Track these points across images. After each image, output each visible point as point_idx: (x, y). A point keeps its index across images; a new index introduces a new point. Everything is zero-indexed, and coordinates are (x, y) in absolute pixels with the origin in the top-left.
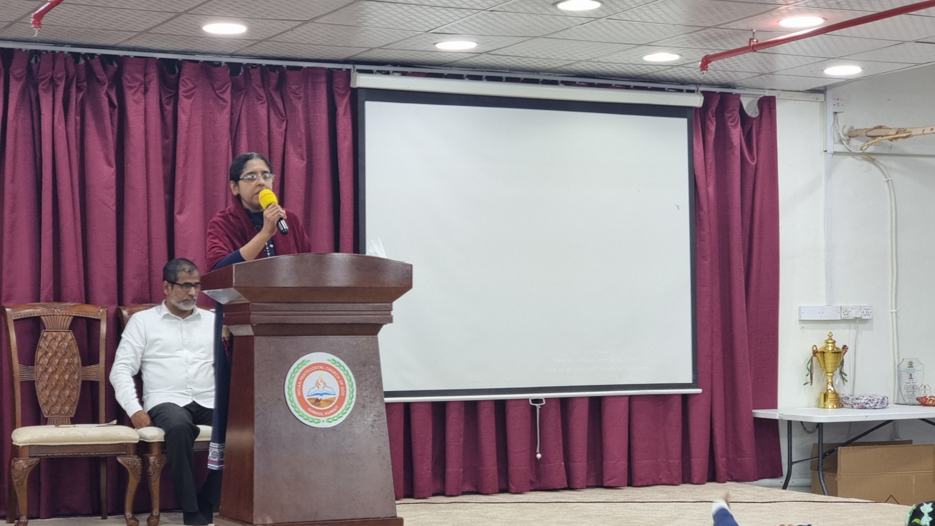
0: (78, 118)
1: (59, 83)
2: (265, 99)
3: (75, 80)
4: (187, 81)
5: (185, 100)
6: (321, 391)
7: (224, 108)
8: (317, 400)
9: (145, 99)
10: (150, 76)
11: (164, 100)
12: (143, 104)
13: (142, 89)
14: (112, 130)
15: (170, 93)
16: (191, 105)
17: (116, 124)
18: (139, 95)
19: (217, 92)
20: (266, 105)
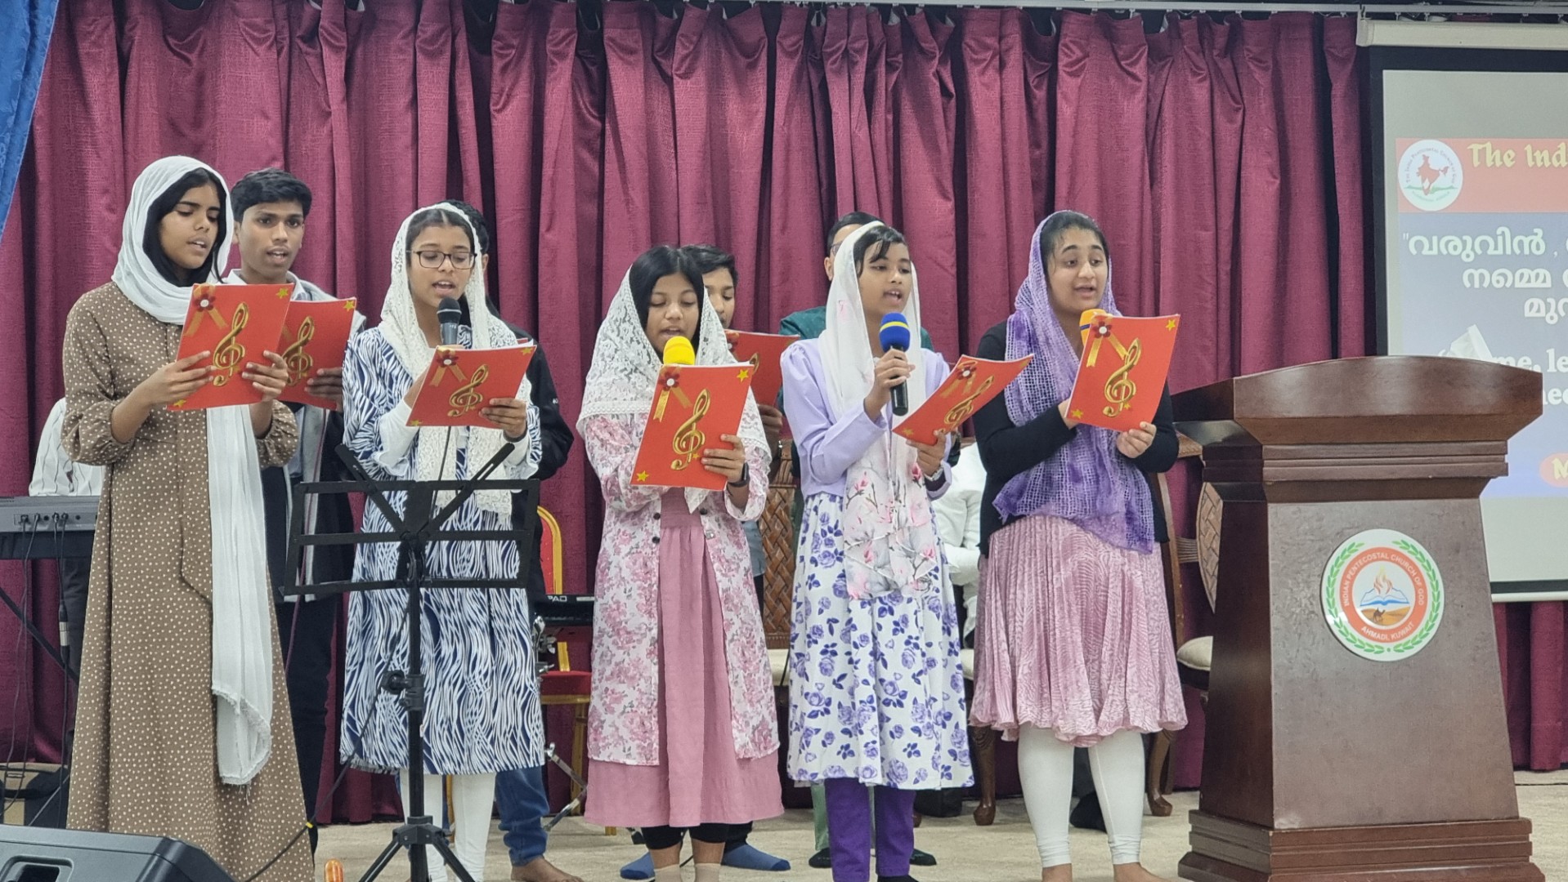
0: (890, 117)
1: (858, 58)
2: (1205, 73)
3: (884, 52)
4: (1071, 45)
5: (1068, 79)
6: (1383, 597)
7: (1134, 91)
8: (1377, 613)
9: (1001, 79)
10: (1010, 40)
11: (1031, 80)
12: (997, 89)
13: (996, 62)
14: (947, 136)
15: (1043, 67)
16: (1080, 88)
17: (952, 126)
18: (991, 73)
19: (1123, 63)
20: (1207, 84)
